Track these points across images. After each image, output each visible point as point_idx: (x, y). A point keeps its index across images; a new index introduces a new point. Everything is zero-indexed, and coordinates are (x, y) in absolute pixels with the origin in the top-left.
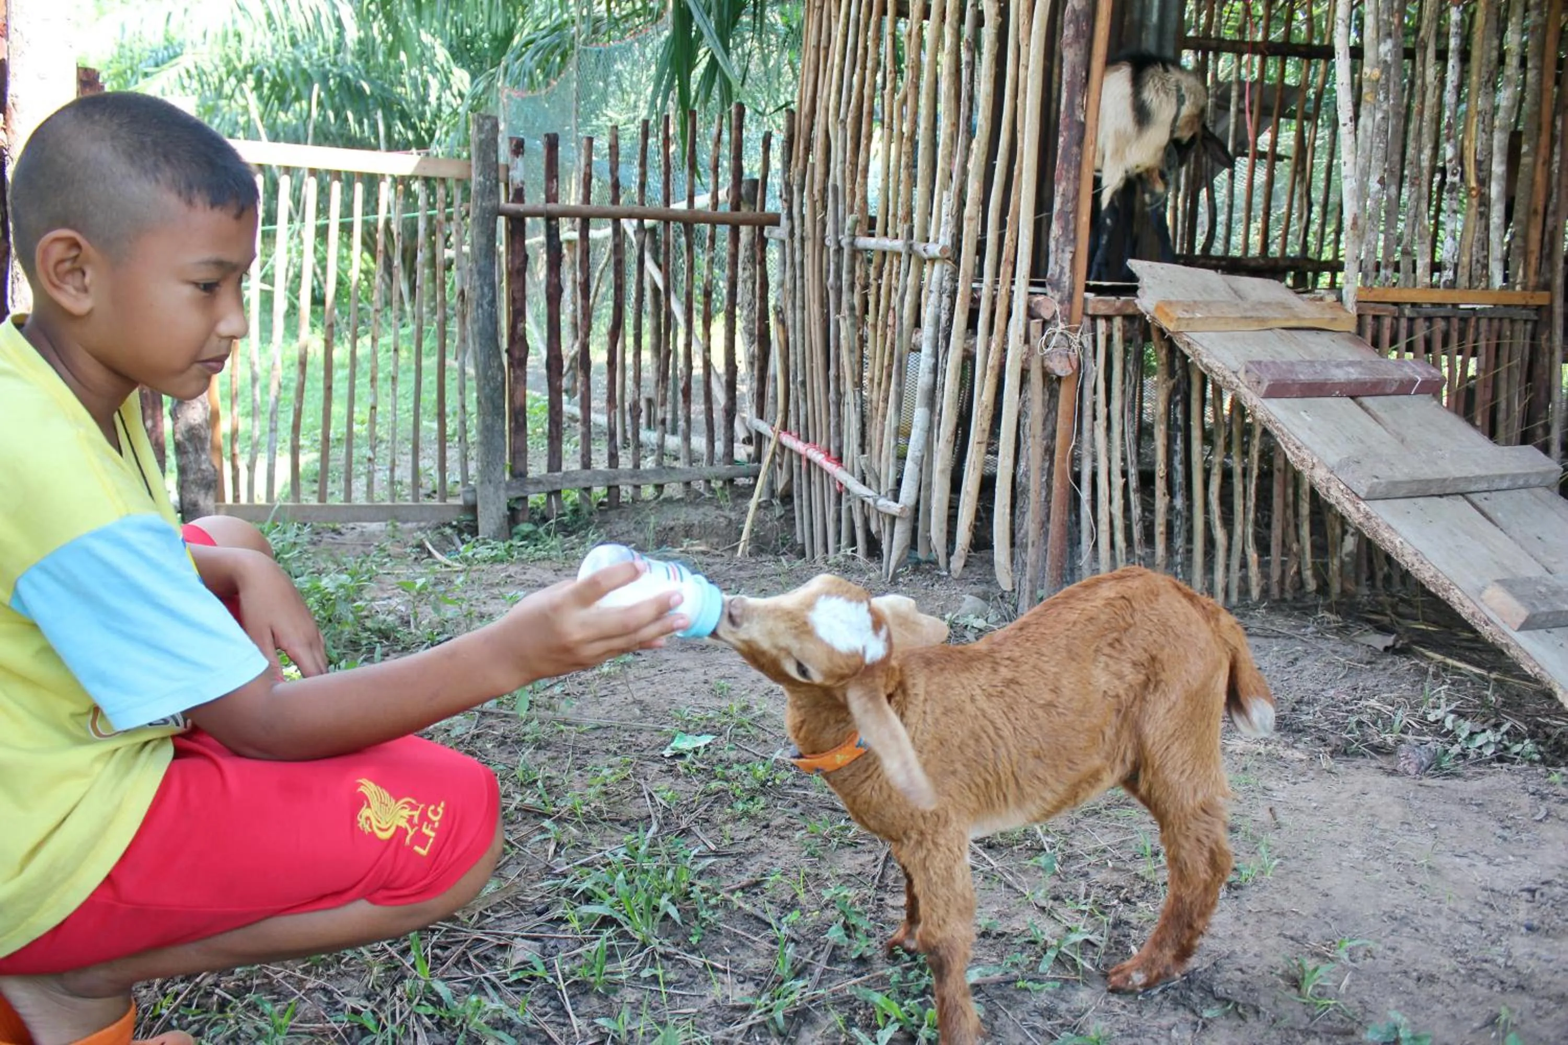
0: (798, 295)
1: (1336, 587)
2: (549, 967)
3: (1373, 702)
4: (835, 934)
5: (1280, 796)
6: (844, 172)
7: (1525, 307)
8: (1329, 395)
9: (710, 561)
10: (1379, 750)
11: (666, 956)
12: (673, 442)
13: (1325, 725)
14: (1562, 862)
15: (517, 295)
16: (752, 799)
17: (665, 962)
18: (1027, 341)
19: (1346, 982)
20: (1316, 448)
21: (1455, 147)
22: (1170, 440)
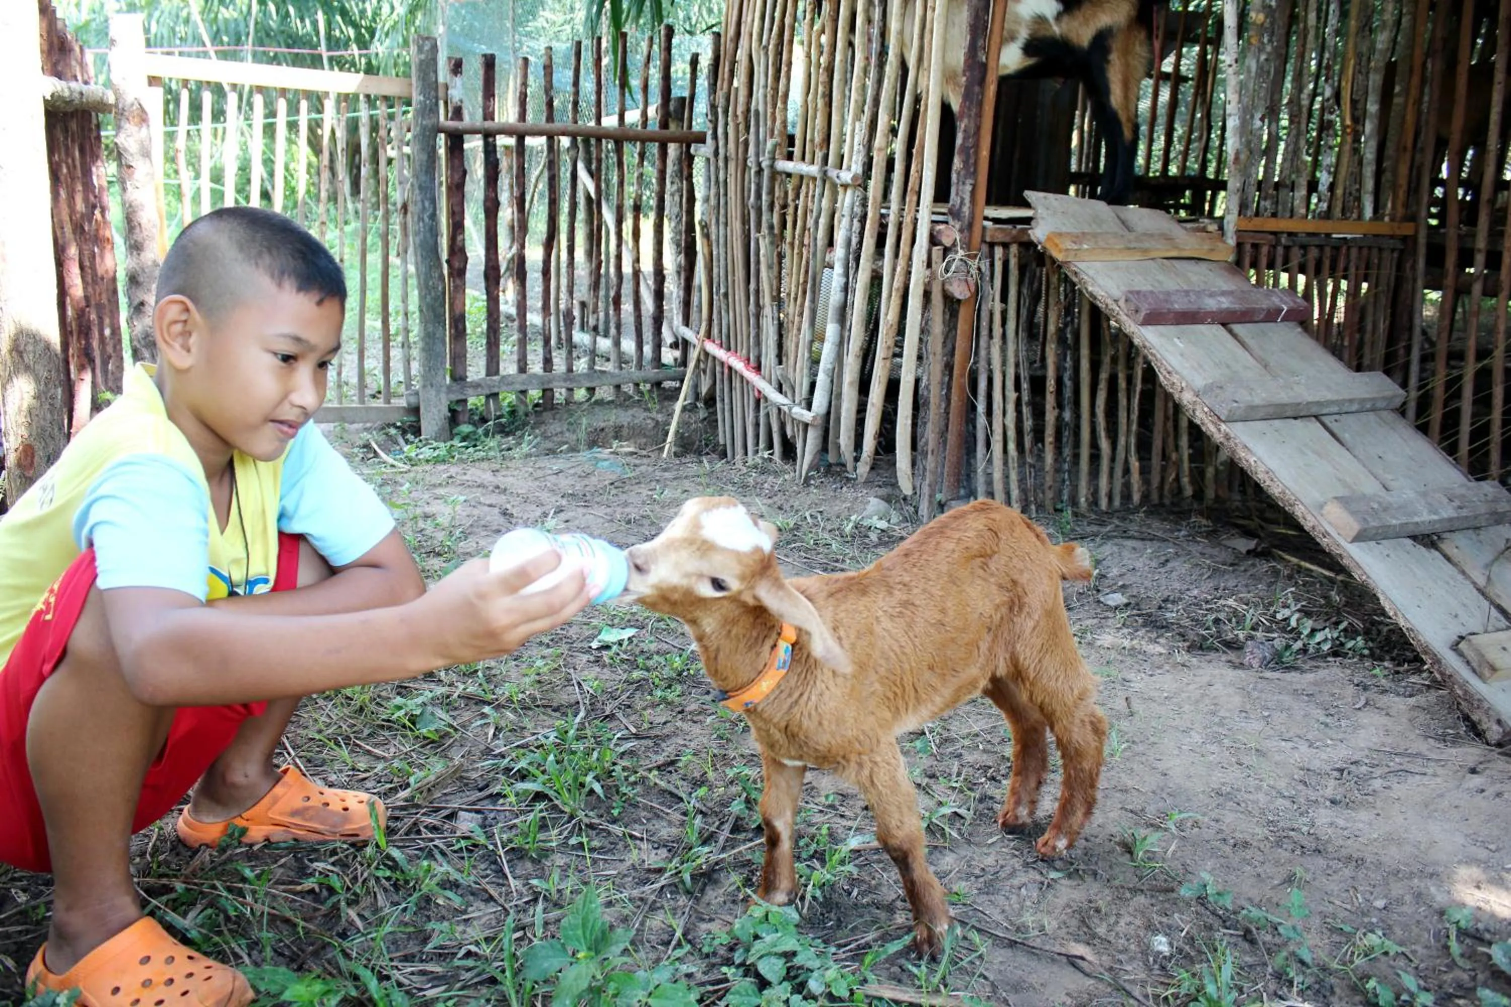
0: (722, 211)
1: (1210, 493)
2: (490, 837)
3: (1231, 602)
4: (737, 807)
5: (1137, 686)
6: (765, 96)
7: (1392, 237)
8: (1202, 322)
9: (637, 462)
10: (1233, 645)
11: (591, 826)
12: (604, 344)
13: (1186, 622)
14: (1371, 745)
15: (456, 209)
16: (670, 687)
17: (590, 832)
18: (929, 265)
19: (1173, 848)
20: (1185, 373)
21: (1332, 86)
22: (1061, 358)
